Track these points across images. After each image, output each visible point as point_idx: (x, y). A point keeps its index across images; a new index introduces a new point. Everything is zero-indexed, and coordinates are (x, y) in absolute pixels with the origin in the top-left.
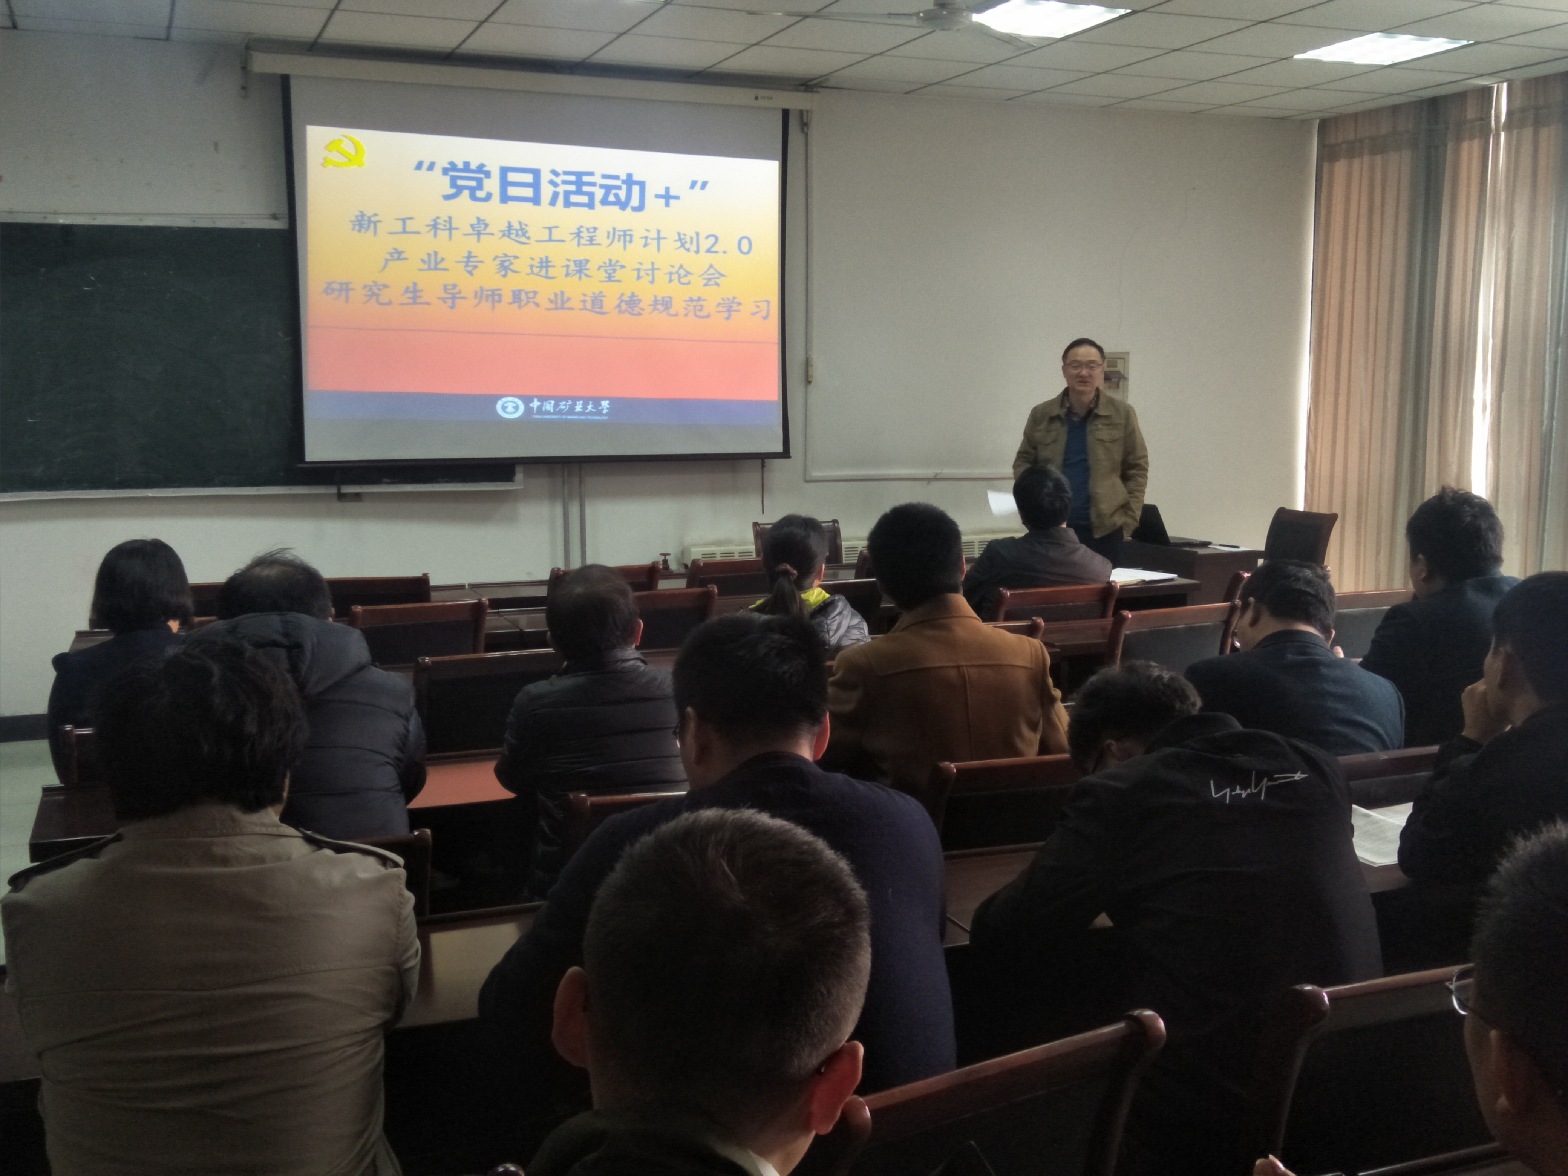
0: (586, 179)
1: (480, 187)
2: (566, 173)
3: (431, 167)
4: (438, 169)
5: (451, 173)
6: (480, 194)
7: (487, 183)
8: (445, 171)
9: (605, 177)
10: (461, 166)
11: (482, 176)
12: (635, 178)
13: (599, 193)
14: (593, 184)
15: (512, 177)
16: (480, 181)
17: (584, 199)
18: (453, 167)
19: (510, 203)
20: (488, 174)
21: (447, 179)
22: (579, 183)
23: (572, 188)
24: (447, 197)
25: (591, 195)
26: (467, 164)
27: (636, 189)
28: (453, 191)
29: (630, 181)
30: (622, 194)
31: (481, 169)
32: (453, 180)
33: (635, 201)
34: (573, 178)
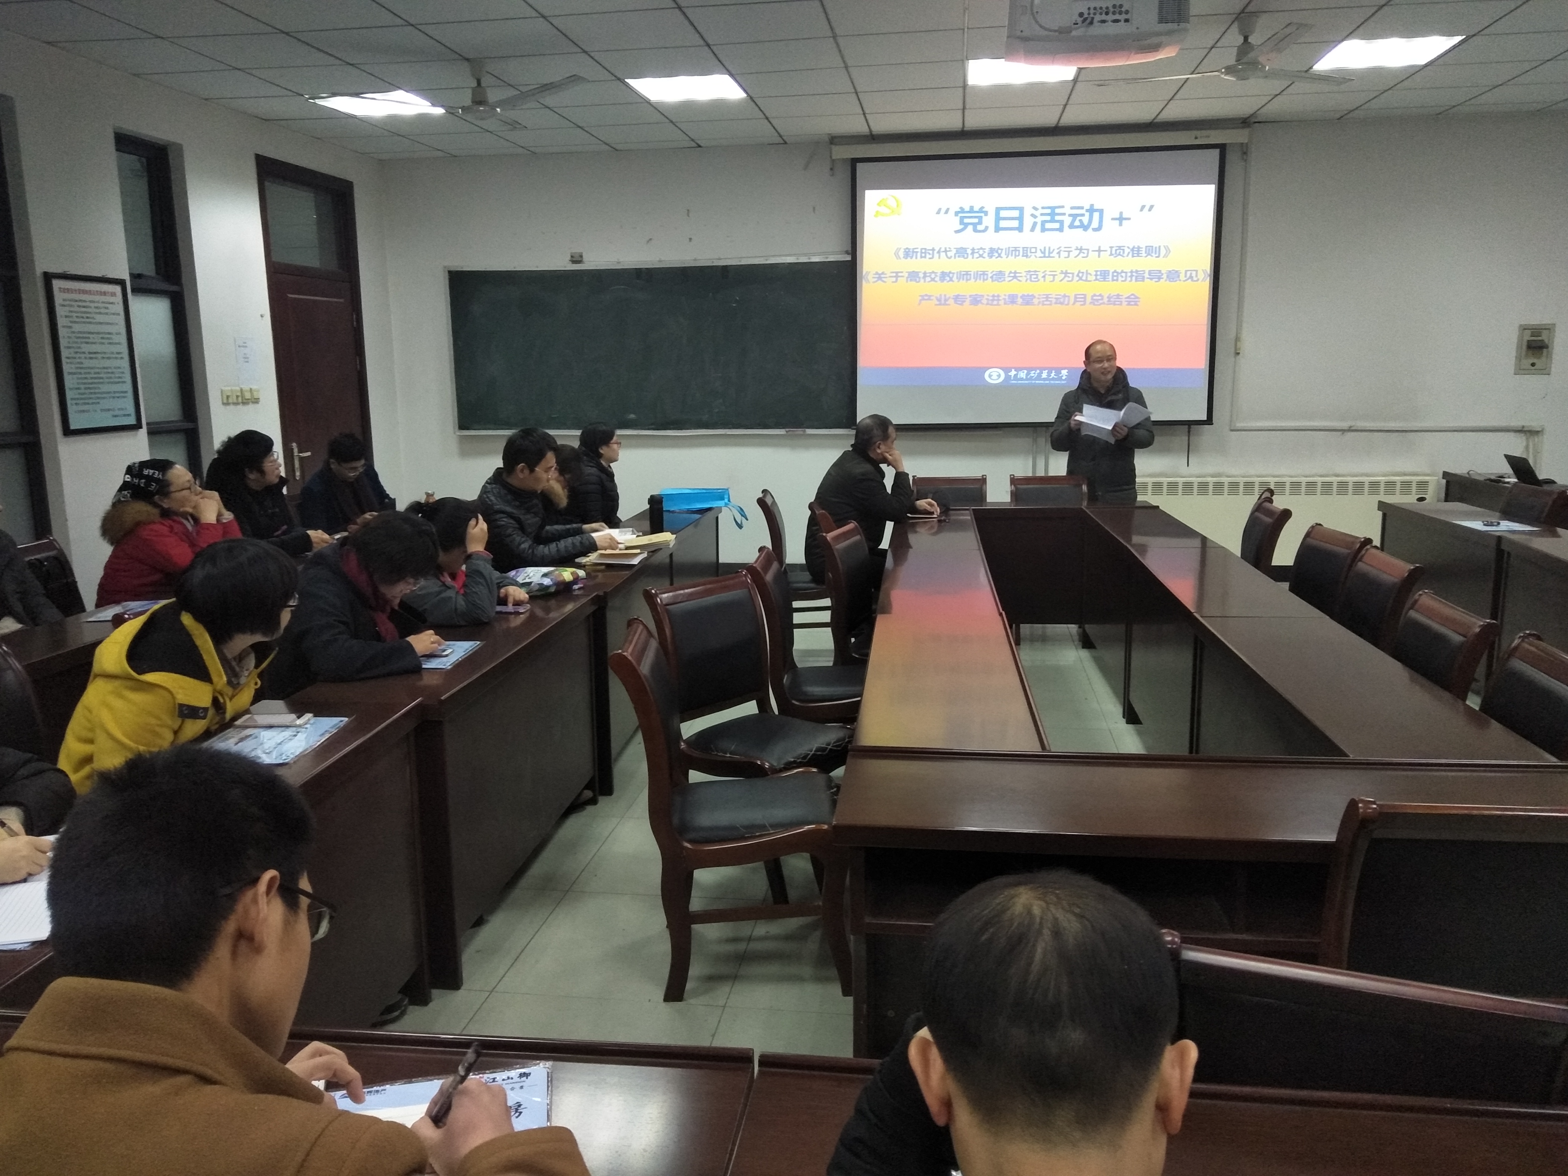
0: (1057, 211)
1: (980, 223)
2: (1043, 208)
3: (947, 212)
4: (952, 212)
5: (960, 215)
6: (979, 227)
7: (985, 219)
8: (957, 214)
9: (1072, 208)
10: (967, 209)
11: (982, 215)
12: (1095, 207)
13: (1067, 220)
14: (1064, 214)
15: (1003, 214)
16: (980, 218)
17: (1057, 225)
18: (962, 210)
19: (1001, 232)
20: (986, 213)
21: (958, 218)
22: (1053, 214)
23: (1048, 218)
24: (957, 232)
25: (1061, 223)
26: (972, 208)
27: (1096, 215)
28: (962, 226)
29: (1091, 210)
30: (1086, 220)
31: (981, 210)
32: (962, 219)
33: (1095, 224)
34: (1049, 211)
